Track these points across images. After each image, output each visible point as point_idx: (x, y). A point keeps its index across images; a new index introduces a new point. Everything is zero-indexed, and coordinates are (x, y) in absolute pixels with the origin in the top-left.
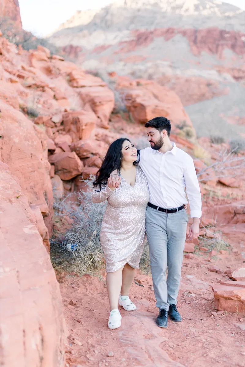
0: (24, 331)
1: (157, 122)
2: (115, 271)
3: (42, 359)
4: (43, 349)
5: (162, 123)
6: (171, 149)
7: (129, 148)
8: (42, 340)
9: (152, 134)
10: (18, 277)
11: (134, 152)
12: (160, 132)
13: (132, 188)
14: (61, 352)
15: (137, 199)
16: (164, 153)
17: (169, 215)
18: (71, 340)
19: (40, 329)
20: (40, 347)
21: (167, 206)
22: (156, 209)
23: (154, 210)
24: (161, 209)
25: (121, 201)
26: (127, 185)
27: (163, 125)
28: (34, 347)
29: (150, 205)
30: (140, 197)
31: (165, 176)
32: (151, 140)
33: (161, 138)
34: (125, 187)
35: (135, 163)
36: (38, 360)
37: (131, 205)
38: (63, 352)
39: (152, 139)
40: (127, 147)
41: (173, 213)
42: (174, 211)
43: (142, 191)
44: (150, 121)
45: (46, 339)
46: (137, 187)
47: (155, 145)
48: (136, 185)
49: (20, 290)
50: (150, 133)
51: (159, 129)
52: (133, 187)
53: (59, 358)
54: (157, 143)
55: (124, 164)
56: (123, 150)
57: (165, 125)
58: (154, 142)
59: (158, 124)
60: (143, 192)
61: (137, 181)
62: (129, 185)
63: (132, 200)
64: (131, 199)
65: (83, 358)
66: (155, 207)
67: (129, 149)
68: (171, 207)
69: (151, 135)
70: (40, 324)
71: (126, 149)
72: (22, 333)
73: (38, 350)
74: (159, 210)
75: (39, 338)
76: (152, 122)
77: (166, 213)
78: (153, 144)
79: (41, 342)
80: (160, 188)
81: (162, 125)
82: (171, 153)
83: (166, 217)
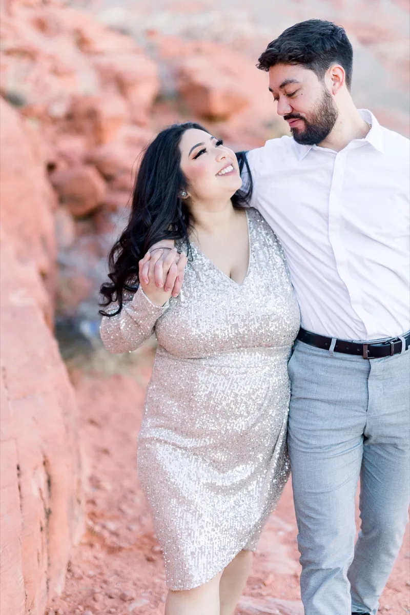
0: (18, 468)
1: (304, 40)
2: (204, 581)
3: (48, 513)
4: (50, 497)
5: (324, 43)
6: (364, 133)
7: (204, 151)
8: (49, 482)
9: (291, 89)
10: (4, 377)
11: (224, 162)
12: (321, 76)
13: (236, 285)
14: (79, 502)
15: (257, 325)
16: (340, 147)
17: (377, 364)
18: (95, 482)
19: (44, 463)
20: (45, 495)
21: (365, 333)
22: (327, 348)
23: (321, 352)
24: (346, 347)
25: (200, 336)
26: (217, 279)
27: (328, 47)
28: (36, 493)
29: (304, 336)
30: (266, 319)
31: (348, 226)
32: (289, 110)
33: (327, 96)
34: (211, 286)
35: (240, 201)
36: (42, 514)
37: (239, 348)
38: (83, 502)
39: (293, 109)
40: (198, 150)
41: (391, 358)
42: (393, 350)
43: (272, 296)
44: (276, 41)
45: (55, 480)
46: (253, 280)
47: (308, 126)
48: (251, 275)
49: (8, 399)
50: (283, 85)
51: (316, 65)
52: (242, 284)
53: (76, 512)
54: (314, 118)
55: (199, 210)
56: (186, 164)
57: (333, 48)
58: (302, 118)
59: (309, 46)
60: (276, 296)
61: (252, 260)
62: (226, 277)
63: (241, 331)
64: (236, 326)
65: (115, 512)
66: (322, 342)
67: (203, 155)
68: (379, 334)
69: (290, 95)
70: (45, 456)
71: (196, 158)
72: (16, 471)
73: (42, 499)
74: (336, 350)
75: (42, 478)
76: (285, 46)
77: (365, 358)
78: (300, 125)
79: (46, 484)
80: (336, 272)
81: (323, 48)
82: (368, 145)
83: (362, 372)
